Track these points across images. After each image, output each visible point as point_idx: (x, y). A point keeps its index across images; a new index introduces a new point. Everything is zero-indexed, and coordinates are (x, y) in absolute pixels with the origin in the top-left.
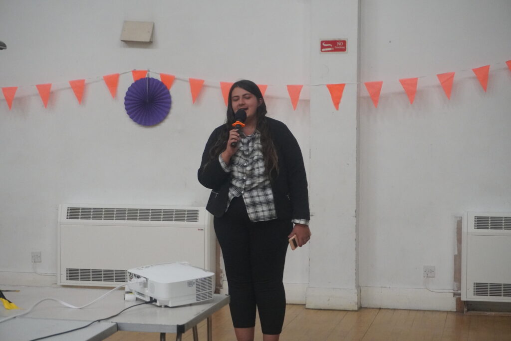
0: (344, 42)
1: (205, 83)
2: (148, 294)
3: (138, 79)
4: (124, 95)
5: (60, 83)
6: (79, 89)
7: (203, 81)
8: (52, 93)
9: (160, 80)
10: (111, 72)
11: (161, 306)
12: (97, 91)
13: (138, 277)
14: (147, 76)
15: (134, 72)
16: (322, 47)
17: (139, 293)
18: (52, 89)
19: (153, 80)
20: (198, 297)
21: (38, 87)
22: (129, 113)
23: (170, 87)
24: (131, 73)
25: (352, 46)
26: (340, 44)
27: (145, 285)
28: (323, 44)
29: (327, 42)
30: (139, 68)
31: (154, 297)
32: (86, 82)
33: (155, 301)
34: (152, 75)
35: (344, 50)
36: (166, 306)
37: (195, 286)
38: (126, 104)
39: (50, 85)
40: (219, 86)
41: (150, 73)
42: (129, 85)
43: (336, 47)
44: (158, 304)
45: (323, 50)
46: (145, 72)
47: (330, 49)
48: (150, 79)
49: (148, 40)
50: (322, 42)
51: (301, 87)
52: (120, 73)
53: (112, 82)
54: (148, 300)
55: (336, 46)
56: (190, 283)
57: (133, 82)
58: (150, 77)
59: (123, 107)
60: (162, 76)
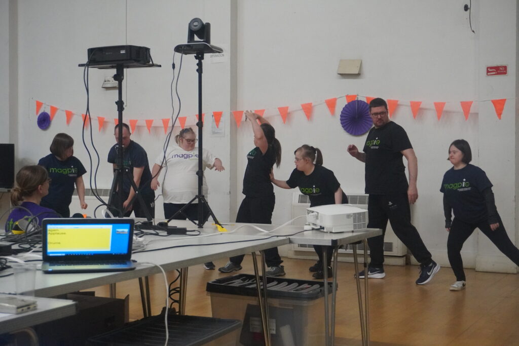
0: (505, 68)
1: (399, 103)
2: (319, 223)
3: (351, 101)
4: (340, 113)
5: (295, 106)
6: (308, 110)
7: (397, 101)
8: (289, 113)
9: (366, 101)
10: (331, 97)
11: (327, 232)
12: (321, 111)
13: (313, 212)
14: (356, 99)
15: (347, 96)
16: (488, 72)
17: (314, 224)
18: (289, 110)
19: (361, 101)
20: (355, 226)
21: (280, 109)
22: (343, 127)
24: (345, 97)
25: (512, 70)
26: (502, 69)
27: (317, 217)
28: (489, 70)
29: (491, 68)
30: (351, 93)
31: (323, 226)
32: (313, 105)
33: (323, 228)
34: (360, 99)
35: (506, 73)
36: (331, 232)
37: (352, 218)
38: (341, 120)
39: (287, 108)
40: (409, 104)
41: (359, 97)
42: (344, 106)
43: (499, 71)
44: (325, 230)
45: (489, 74)
46: (355, 96)
47: (494, 73)
48: (358, 101)
49: (357, 72)
50: (488, 68)
51: (471, 103)
52: (337, 97)
53: (331, 104)
54: (319, 227)
55: (499, 70)
56: (348, 216)
57: (346, 103)
59: (339, 122)
60: (367, 98)
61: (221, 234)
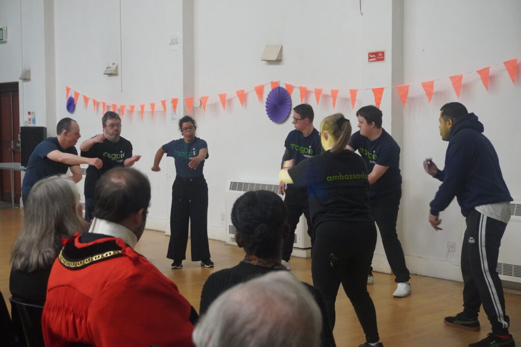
0: (383, 53)
1: (308, 90)
3: (274, 88)
4: (266, 101)
5: (231, 94)
6: (242, 96)
7: (306, 88)
9: (286, 88)
10: (258, 84)
12: (253, 96)
14: (278, 86)
15: (272, 83)
16: (370, 58)
18: (227, 97)
19: (282, 88)
21: (219, 95)
22: (268, 114)
23: (291, 92)
24: (270, 84)
25: (388, 56)
26: (381, 54)
28: (371, 56)
29: (372, 54)
30: (275, 80)
32: (246, 92)
35: (383, 59)
38: (266, 107)
39: (225, 95)
41: (280, 84)
42: (269, 93)
43: (378, 58)
45: (370, 60)
46: (277, 83)
47: (374, 59)
48: (279, 88)
50: (369, 54)
51: (357, 90)
52: (264, 84)
53: (259, 90)
55: (377, 56)
57: (271, 90)
58: (281, 86)
59: (265, 109)
60: (287, 85)
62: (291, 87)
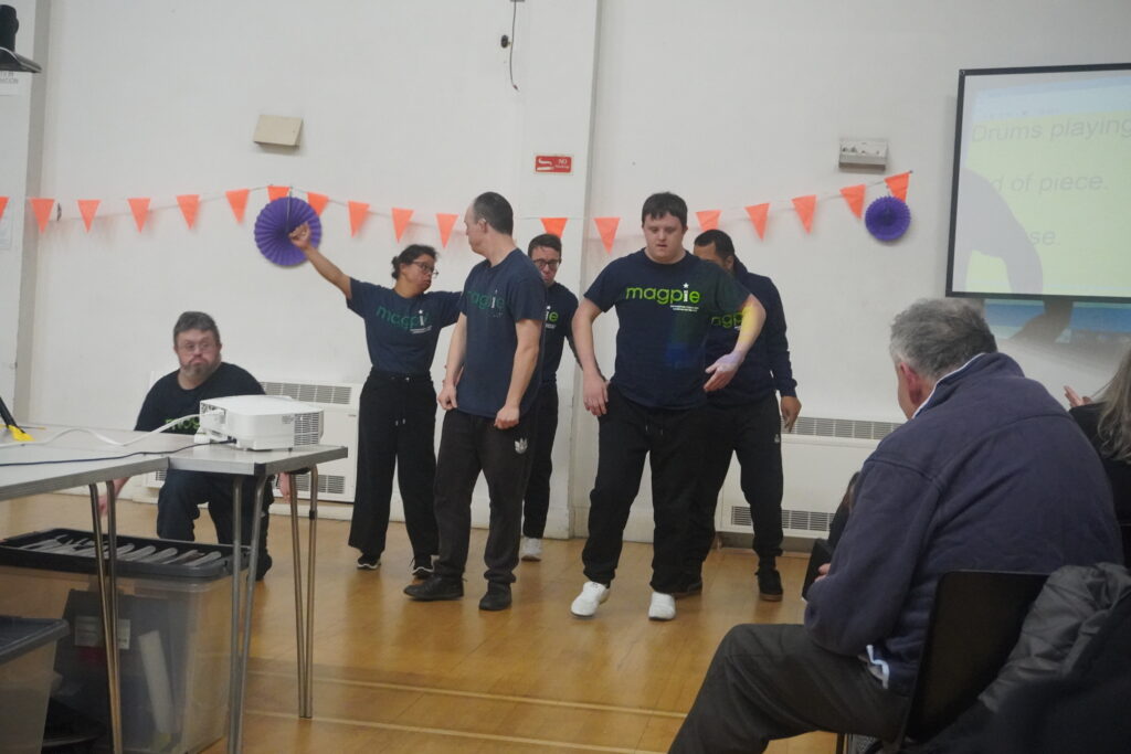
0: (569, 160)
1: (370, 209)
2: (226, 431)
3: (276, 198)
4: (255, 220)
5: (163, 199)
6: (190, 208)
7: (367, 206)
8: (151, 212)
9: (307, 201)
10: (237, 187)
11: (241, 449)
12: (216, 212)
13: (214, 408)
14: (288, 195)
15: (271, 188)
16: (538, 165)
17: (215, 433)
18: (150, 207)
19: (298, 200)
20: (297, 440)
21: (132, 202)
22: (260, 247)
23: (321, 211)
24: (267, 190)
25: (579, 165)
26: (562, 162)
27: (222, 419)
28: (541, 162)
29: (544, 158)
30: (277, 184)
31: (234, 436)
32: (200, 199)
33: (235, 441)
34: (296, 195)
35: (568, 171)
36: (250, 450)
37: (293, 424)
38: (256, 233)
39: (147, 201)
40: (390, 213)
41: (293, 191)
42: (263, 207)
43: (557, 166)
44: (238, 445)
45: (539, 169)
46: (287, 189)
47: (548, 168)
48: (292, 200)
49: (292, 143)
50: (538, 158)
52: (250, 188)
53: (238, 201)
54: (226, 439)
55: (557, 164)
56: (286, 419)
57: (268, 202)
58: (294, 196)
59: (252, 236)
60: (311, 196)
61: (23, 445)
62: (323, 201)
